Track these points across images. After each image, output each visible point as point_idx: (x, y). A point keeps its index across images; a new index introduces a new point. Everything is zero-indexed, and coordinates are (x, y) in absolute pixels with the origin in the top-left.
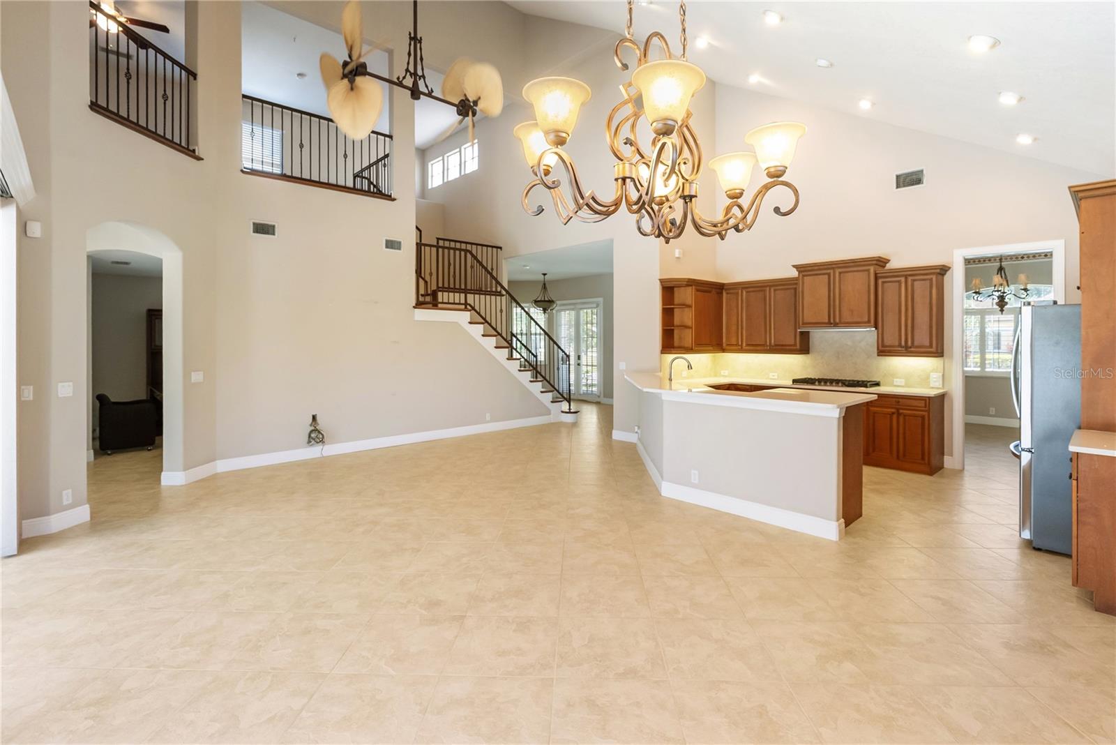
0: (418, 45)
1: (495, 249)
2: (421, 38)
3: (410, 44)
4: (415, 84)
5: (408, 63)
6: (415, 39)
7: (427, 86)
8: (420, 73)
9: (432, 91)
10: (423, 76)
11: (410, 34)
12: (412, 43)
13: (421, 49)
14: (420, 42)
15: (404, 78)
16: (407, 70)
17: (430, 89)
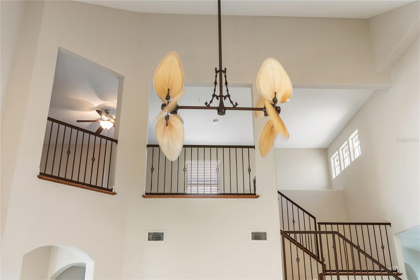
0: (223, 75)
1: (383, 227)
2: (225, 69)
3: (216, 76)
4: (221, 103)
5: (215, 90)
6: (221, 71)
7: (232, 102)
8: (225, 93)
9: (237, 104)
10: (228, 96)
11: (216, 69)
12: (218, 75)
13: (225, 76)
14: (225, 72)
15: (211, 102)
16: (214, 95)
17: (234, 104)
